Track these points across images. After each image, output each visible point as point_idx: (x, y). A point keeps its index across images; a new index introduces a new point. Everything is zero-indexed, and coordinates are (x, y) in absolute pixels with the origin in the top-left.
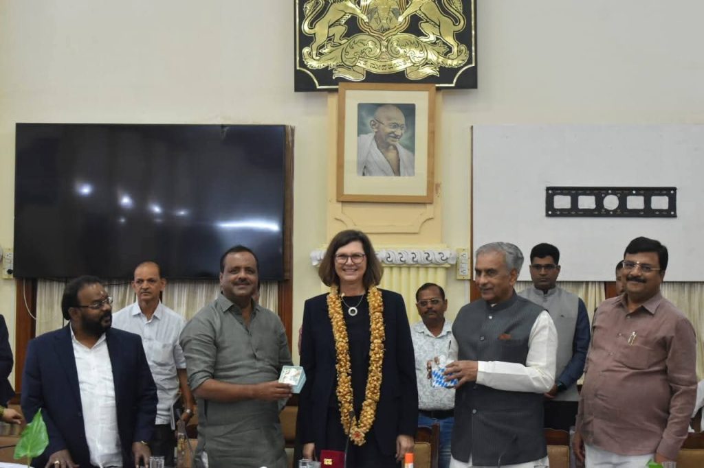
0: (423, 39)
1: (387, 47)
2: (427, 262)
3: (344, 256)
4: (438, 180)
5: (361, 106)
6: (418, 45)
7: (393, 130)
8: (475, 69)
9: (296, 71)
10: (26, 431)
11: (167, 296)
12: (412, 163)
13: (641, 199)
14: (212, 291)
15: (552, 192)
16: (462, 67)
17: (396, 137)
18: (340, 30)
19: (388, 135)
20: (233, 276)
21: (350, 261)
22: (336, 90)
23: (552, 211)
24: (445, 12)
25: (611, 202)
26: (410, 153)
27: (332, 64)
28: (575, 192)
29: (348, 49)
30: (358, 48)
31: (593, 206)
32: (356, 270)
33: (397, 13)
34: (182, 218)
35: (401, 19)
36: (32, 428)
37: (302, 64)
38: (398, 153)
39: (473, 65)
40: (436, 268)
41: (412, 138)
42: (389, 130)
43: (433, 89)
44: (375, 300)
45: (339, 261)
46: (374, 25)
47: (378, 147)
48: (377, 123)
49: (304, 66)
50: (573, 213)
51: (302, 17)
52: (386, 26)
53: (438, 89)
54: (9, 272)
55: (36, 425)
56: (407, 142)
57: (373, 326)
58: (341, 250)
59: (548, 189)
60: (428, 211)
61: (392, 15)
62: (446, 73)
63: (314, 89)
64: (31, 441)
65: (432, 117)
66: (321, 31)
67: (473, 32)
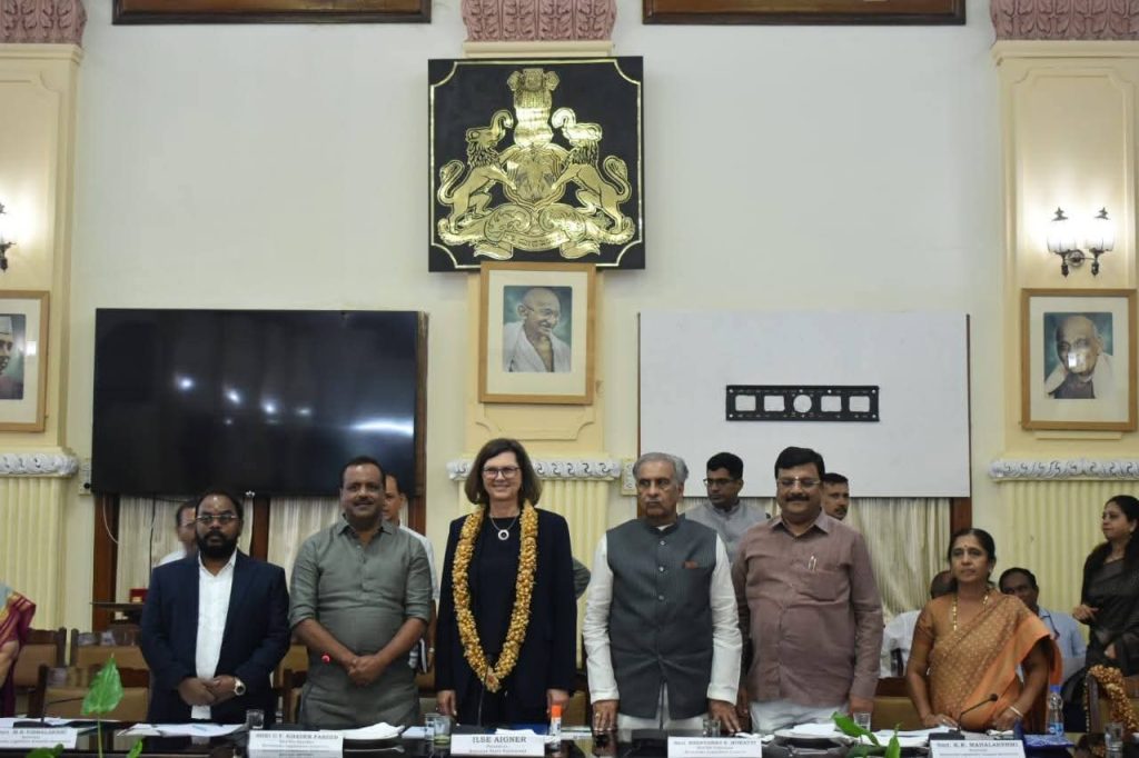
0: (580, 210)
1: (538, 219)
2: (586, 475)
3: (493, 470)
4: (598, 377)
5: (507, 289)
6: (575, 217)
7: (546, 317)
8: (642, 246)
9: (431, 248)
10: (96, 681)
11: (275, 515)
12: (567, 356)
13: (838, 400)
14: (330, 510)
15: (733, 391)
16: (627, 244)
17: (549, 326)
18: (484, 199)
19: (540, 323)
20: (353, 495)
21: (500, 476)
22: (478, 270)
23: (733, 414)
24: (607, 178)
25: (803, 403)
26: (565, 345)
27: (473, 238)
28: (760, 392)
29: (493, 222)
30: (504, 221)
31: (781, 408)
32: (507, 486)
33: (550, 179)
34: (303, 418)
35: (554, 187)
36: (103, 676)
37: (438, 239)
38: (551, 345)
39: (640, 241)
40: (597, 481)
41: (568, 327)
42: (541, 317)
43: (594, 269)
44: (529, 521)
45: (488, 476)
46: (524, 194)
47: (528, 337)
48: (527, 309)
49: (441, 242)
50: (758, 416)
51: (438, 184)
52: (537, 195)
53: (599, 269)
54: (87, 486)
55: (107, 675)
56: (562, 333)
57: (523, 553)
58: (490, 463)
59: (729, 388)
60: (586, 414)
61: (544, 181)
62: (608, 251)
63: (452, 269)
64: (101, 693)
65: (592, 303)
66: (460, 199)
67: (640, 202)
